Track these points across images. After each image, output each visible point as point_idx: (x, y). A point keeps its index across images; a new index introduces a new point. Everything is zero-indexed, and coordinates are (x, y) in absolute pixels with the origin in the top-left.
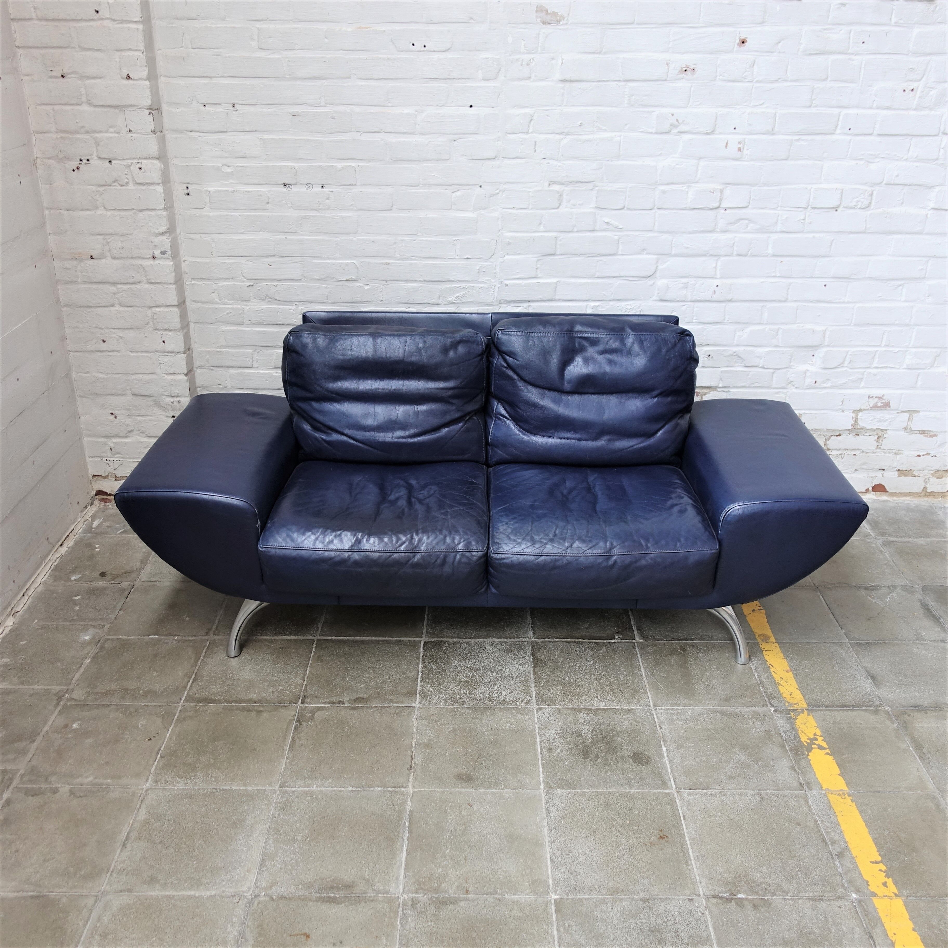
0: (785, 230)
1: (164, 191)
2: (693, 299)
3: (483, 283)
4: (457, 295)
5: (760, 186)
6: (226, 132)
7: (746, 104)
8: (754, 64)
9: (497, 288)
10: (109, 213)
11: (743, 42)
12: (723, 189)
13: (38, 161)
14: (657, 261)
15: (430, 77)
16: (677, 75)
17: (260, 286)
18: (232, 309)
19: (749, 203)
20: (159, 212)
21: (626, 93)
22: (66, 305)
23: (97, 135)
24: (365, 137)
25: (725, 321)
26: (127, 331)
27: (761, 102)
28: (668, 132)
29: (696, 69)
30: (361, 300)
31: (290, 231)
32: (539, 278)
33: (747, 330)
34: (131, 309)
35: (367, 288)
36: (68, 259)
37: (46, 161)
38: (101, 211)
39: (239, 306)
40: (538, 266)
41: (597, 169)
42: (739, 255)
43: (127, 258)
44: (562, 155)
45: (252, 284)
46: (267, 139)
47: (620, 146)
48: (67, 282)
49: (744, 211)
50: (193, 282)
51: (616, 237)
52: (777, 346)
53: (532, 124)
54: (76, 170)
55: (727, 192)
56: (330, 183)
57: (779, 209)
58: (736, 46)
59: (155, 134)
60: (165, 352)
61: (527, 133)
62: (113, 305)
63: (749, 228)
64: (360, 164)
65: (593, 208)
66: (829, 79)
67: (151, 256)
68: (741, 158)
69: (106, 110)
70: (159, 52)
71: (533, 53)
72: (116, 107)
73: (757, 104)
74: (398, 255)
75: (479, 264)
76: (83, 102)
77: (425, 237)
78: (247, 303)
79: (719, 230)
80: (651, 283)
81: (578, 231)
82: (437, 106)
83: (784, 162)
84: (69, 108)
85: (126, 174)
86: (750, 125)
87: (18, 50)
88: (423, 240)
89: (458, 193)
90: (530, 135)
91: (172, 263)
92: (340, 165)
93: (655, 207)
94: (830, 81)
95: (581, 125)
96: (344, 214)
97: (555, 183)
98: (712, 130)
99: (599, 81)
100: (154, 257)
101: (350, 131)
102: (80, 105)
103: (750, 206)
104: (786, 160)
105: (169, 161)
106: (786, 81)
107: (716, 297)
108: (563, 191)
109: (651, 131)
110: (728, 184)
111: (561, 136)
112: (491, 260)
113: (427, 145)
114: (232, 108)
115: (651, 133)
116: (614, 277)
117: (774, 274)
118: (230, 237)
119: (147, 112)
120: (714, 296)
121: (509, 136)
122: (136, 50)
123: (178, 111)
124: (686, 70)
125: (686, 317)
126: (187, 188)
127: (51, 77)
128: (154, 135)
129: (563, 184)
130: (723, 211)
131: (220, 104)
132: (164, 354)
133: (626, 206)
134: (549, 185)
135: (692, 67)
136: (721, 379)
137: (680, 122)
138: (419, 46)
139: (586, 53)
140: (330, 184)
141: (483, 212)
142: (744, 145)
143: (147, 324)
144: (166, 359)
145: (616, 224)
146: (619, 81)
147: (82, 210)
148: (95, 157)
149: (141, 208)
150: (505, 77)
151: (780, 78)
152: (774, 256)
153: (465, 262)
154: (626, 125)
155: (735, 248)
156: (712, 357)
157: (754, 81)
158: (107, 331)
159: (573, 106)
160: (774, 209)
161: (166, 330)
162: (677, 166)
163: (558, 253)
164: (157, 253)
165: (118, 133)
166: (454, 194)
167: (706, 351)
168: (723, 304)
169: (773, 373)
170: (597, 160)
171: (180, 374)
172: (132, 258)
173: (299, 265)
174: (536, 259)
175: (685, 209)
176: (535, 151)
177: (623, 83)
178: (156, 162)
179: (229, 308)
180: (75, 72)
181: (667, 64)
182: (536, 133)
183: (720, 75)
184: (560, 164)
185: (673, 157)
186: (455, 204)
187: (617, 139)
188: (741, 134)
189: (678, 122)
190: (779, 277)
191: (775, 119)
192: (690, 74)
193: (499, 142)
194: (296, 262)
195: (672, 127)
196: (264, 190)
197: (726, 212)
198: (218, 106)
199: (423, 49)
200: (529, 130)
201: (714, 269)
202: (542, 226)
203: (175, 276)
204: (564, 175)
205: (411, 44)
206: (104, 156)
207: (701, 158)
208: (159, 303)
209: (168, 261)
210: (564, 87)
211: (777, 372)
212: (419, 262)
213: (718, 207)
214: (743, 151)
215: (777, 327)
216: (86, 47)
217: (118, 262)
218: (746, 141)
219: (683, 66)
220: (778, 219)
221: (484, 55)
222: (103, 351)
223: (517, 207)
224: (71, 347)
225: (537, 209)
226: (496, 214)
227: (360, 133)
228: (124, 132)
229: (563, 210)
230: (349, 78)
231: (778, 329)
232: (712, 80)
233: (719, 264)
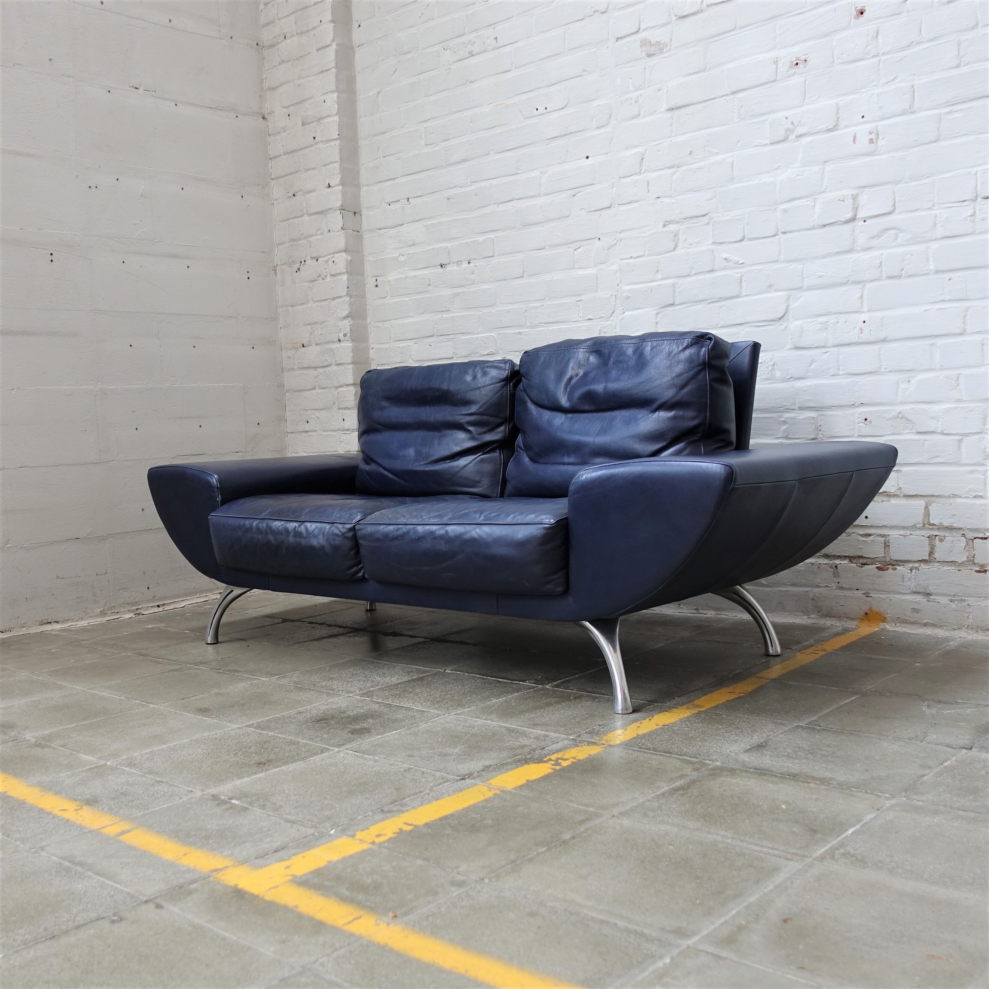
0: (947, 234)
1: (348, 279)
2: (836, 343)
5: (906, 183)
6: (403, 224)
7: (873, 84)
8: (877, 34)
10: (315, 305)
11: (862, 13)
12: (857, 195)
13: (278, 268)
14: (788, 299)
15: (551, 137)
16: (788, 71)
19: (894, 205)
20: (343, 299)
21: (735, 107)
22: (288, 391)
23: (311, 239)
24: (502, 208)
25: (883, 370)
26: (322, 412)
27: (893, 77)
28: (785, 140)
29: (808, 60)
31: (444, 309)
33: (913, 381)
34: (325, 390)
36: (291, 349)
37: (282, 266)
38: (310, 304)
40: (658, 320)
41: (711, 199)
42: (890, 278)
43: (323, 343)
44: (675, 190)
46: (429, 225)
47: (733, 167)
48: (289, 370)
49: (889, 218)
51: (738, 275)
52: (959, 401)
53: (644, 163)
54: (298, 271)
55: (863, 198)
56: (474, 257)
57: (936, 207)
58: (853, 20)
59: (343, 230)
60: (344, 430)
61: (640, 173)
62: (314, 389)
63: (899, 240)
64: (497, 235)
65: (711, 244)
66: (980, 25)
67: (337, 339)
69: (315, 216)
70: (364, 166)
71: (641, 89)
72: (321, 212)
73: (887, 81)
74: (529, 323)
75: (601, 325)
76: (304, 214)
77: (552, 301)
79: (858, 249)
80: (783, 327)
81: (696, 274)
82: (558, 164)
83: (934, 144)
84: (296, 220)
85: (325, 269)
86: (881, 108)
87: (272, 181)
88: (549, 305)
89: (579, 250)
90: (642, 175)
91: (350, 345)
92: (481, 239)
93: (779, 232)
94: (982, 27)
95: (690, 153)
96: (486, 287)
97: (671, 222)
98: (834, 124)
99: (706, 101)
100: (340, 341)
101: (489, 205)
102: (302, 216)
103: (896, 211)
104: (935, 141)
105: (365, 257)
106: (920, 43)
107: (864, 337)
108: (679, 229)
109: (765, 142)
110: (864, 187)
111: (673, 170)
112: (612, 318)
113: (550, 204)
114: (407, 203)
115: (766, 145)
116: (740, 324)
117: (941, 298)
118: (403, 322)
119: (339, 212)
120: (861, 335)
121: (623, 180)
122: (335, 162)
123: (372, 213)
124: (797, 64)
125: (829, 369)
126: (376, 280)
127: (288, 198)
128: (343, 231)
129: (677, 222)
130: (862, 223)
131: (399, 201)
132: (343, 432)
133: (746, 236)
134: (664, 226)
135: (803, 58)
137: (795, 124)
138: (541, 110)
139: (690, 74)
140: (475, 259)
141: (602, 266)
142: (878, 134)
143: (334, 403)
144: (344, 437)
145: (736, 258)
146: (727, 95)
147: (300, 305)
148: (309, 258)
149: (333, 297)
150: (616, 120)
151: (912, 42)
152: (937, 272)
153: (588, 323)
154: (738, 142)
155: (884, 269)
156: (870, 422)
157: (880, 54)
158: (310, 412)
159: (683, 134)
160: (929, 209)
161: (345, 408)
162: (799, 177)
163: (677, 303)
164: (341, 336)
165: (322, 234)
166: (576, 252)
167: (861, 413)
168: (876, 347)
169: (960, 441)
170: (710, 189)
172: (327, 343)
173: (452, 342)
174: (655, 312)
175: (813, 228)
176: (649, 191)
177: (731, 97)
178: (344, 255)
180: (300, 190)
181: (774, 62)
182: (649, 172)
183: (838, 58)
184: (674, 201)
185: (792, 168)
186: (577, 262)
187: (730, 160)
188: (872, 122)
189: (794, 125)
190: (949, 300)
191: (914, 92)
192: (802, 66)
193: (614, 189)
194: (449, 340)
195: (788, 133)
196: (427, 273)
197: (866, 223)
198: (398, 203)
199: (545, 111)
200: (641, 170)
201: (860, 300)
202: (659, 273)
203: (353, 357)
204: (678, 212)
205: (535, 109)
206: (313, 256)
207: (826, 162)
208: (342, 383)
209: (348, 342)
210: (672, 116)
211: (967, 440)
212: (546, 329)
213: (853, 219)
214: (877, 142)
215: (956, 372)
216: (308, 168)
217: (319, 347)
218: (879, 129)
219: (792, 60)
220: (936, 221)
221: (595, 104)
222: (307, 432)
223: (634, 256)
224: (290, 428)
225: (654, 255)
226: (614, 267)
227: (496, 205)
228: (326, 232)
229: (680, 251)
230: (488, 154)
231: (958, 376)
232: (829, 67)
233: (865, 294)
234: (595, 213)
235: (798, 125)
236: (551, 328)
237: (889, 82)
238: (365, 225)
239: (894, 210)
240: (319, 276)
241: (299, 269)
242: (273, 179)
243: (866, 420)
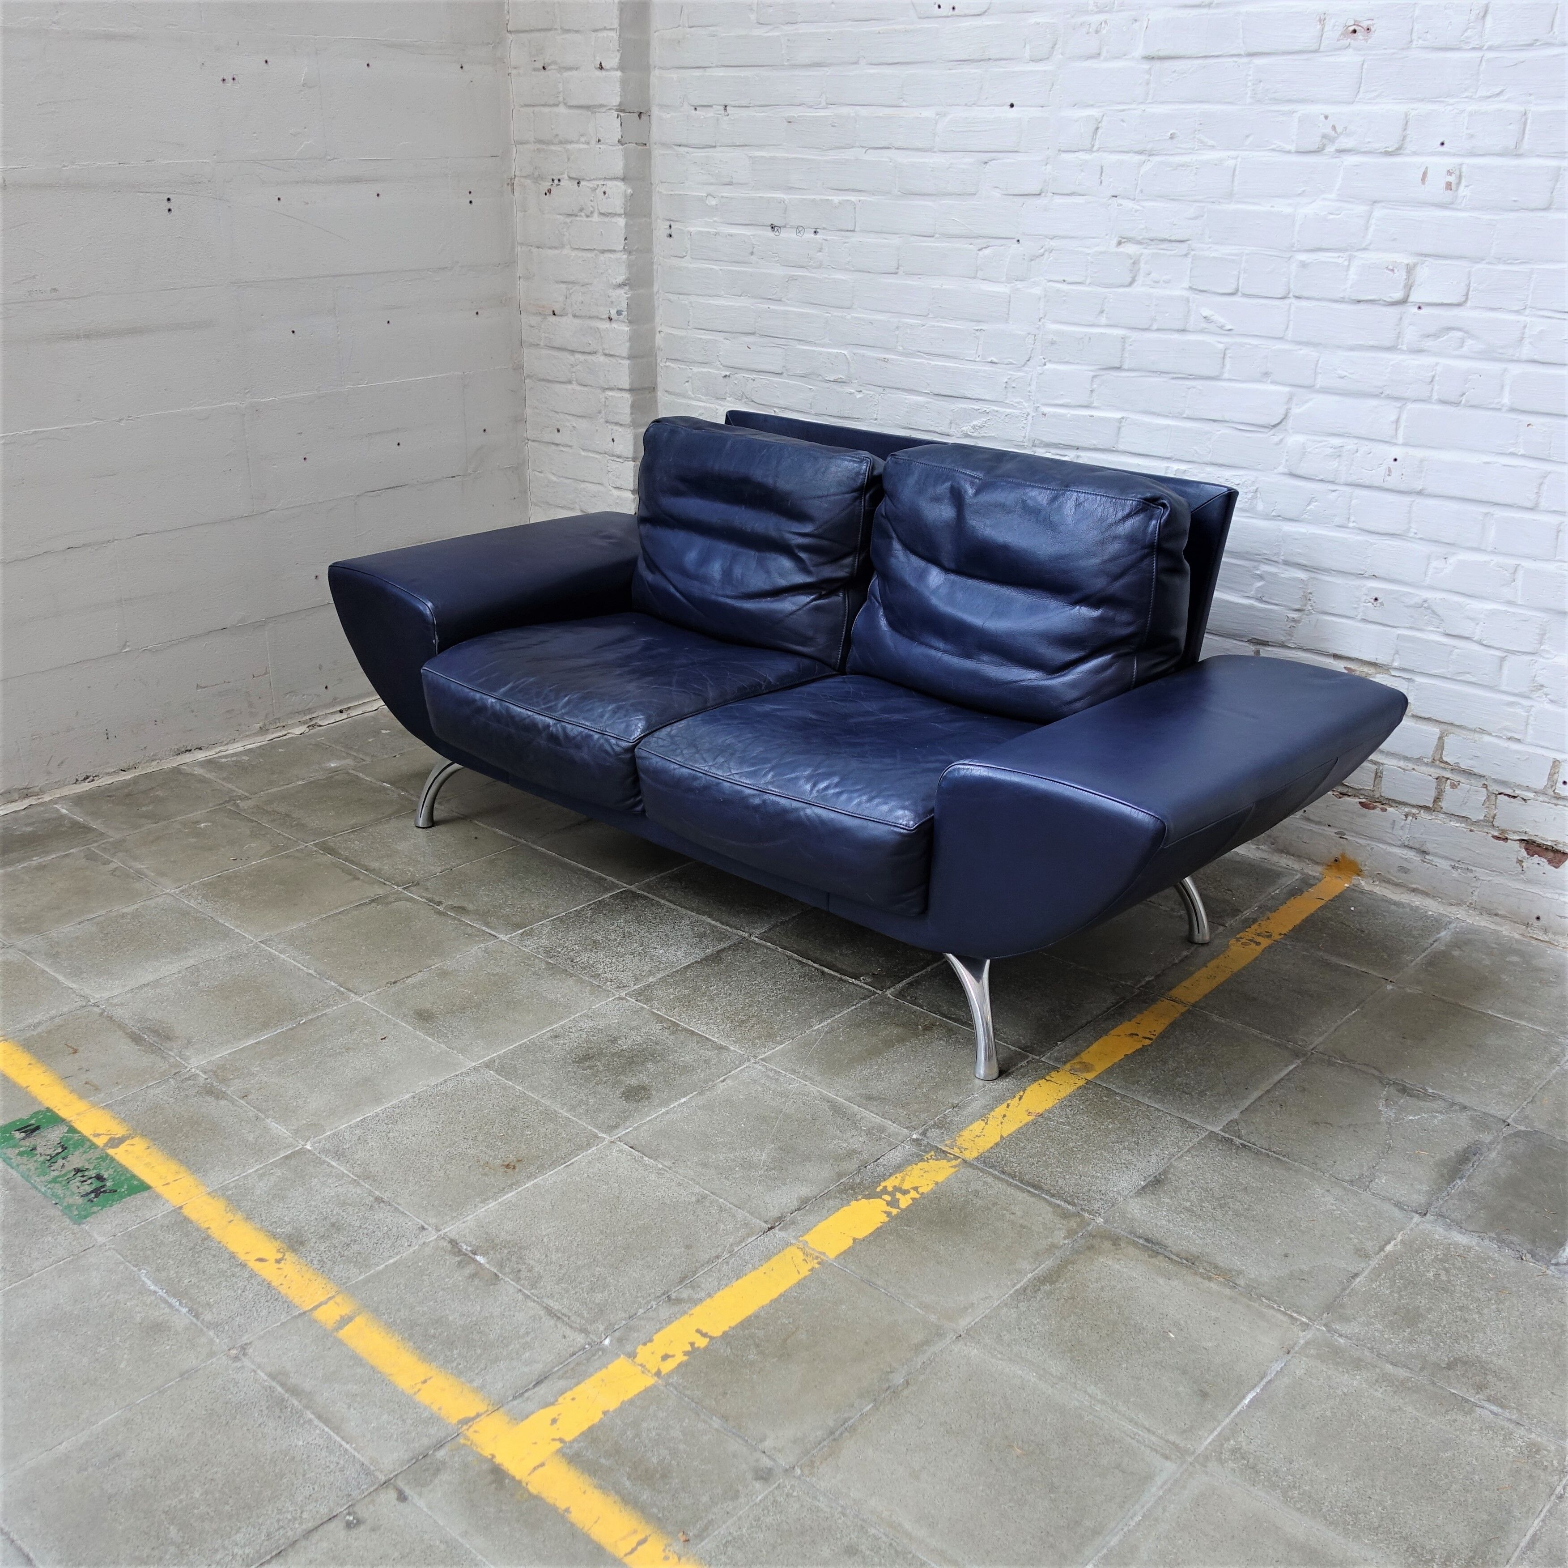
0: (1536, 357)
1: (626, 224)
2: (1350, 480)
3: (1012, 406)
4: (975, 423)
5: (1489, 263)
6: (715, 147)
7: (1466, 94)
8: (1486, 12)
9: (1030, 417)
10: (574, 254)
12: (1415, 265)
13: (516, 182)
14: (1290, 399)
15: (960, 58)
16: (1338, 40)
17: (736, 379)
18: (705, 408)
19: (1467, 295)
20: (618, 255)
21: (1250, 78)
22: (529, 376)
23: (569, 147)
24: (872, 156)
25: (1411, 535)
26: (580, 420)
27: (1498, 90)
28: (1319, 151)
29: (1373, 29)
30: (850, 415)
31: (774, 297)
32: (1095, 408)
33: (1452, 560)
34: (586, 389)
35: (859, 396)
36: (534, 314)
37: (523, 180)
38: (566, 251)
39: (712, 406)
40: (1095, 386)
41: (1196, 218)
42: (1443, 402)
43: (585, 317)
44: (1142, 191)
45: (728, 374)
46: (757, 157)
47: (1233, 175)
48: (532, 345)
49: (1456, 311)
50: (668, 364)
51: (1221, 346)
52: (1510, 603)
53: (1098, 136)
54: (548, 194)
55: (1423, 273)
56: (824, 226)
57: (1527, 312)
59: (622, 144)
60: (613, 456)
61: (1090, 150)
62: (570, 382)
63: (1465, 348)
64: (862, 198)
65: (1186, 289)
67: (607, 316)
68: (1452, 203)
69: (579, 111)
70: (657, 34)
71: (1107, 12)
72: (588, 108)
73: (1488, 94)
74: (901, 348)
75: (1008, 375)
76: (560, 103)
77: (938, 321)
78: (722, 403)
79: (1404, 348)
80: (1276, 439)
81: (1158, 330)
82: (966, 105)
83: (1542, 214)
84: (546, 110)
85: (591, 201)
86: (1472, 136)
87: (509, 35)
88: (934, 326)
89: (986, 252)
90: (1095, 154)
91: (627, 329)
92: (836, 199)
93: (1291, 295)
95: (1172, 137)
96: (839, 276)
97: (1129, 240)
98: (1396, 146)
99: (1206, 57)
100: (610, 319)
101: (853, 147)
102: (557, 105)
103: (1469, 304)
104: (1545, 209)
105: (653, 187)
106: (1548, 44)
107: (1392, 482)
108: (1141, 255)
109: (1288, 147)
110: (1426, 255)
111: (1142, 158)
112: (1026, 369)
113: (948, 169)
114: (723, 112)
115: (1289, 152)
116: (1215, 421)
117: (1512, 450)
118: (709, 302)
119: (616, 114)
120: (1388, 478)
121: (1063, 155)
122: (611, 29)
123: (668, 116)
124: (1355, 31)
125: (1335, 515)
126: (670, 227)
127: (535, 70)
128: (621, 147)
129: (1139, 243)
130: (1416, 310)
131: (711, 106)
132: (612, 459)
133: (1240, 289)
134: (1119, 243)
135: (1365, 24)
136: (1397, 653)
137: (1339, 130)
138: (946, 9)
139: (1186, 6)
140: (824, 229)
141: (1019, 285)
142: (1460, 177)
143: (600, 412)
144: (614, 466)
145: (1222, 320)
146: (1239, 55)
147: (551, 248)
148: (566, 176)
149: (601, 248)
150: (1062, 54)
151: (1537, 40)
152: (1512, 410)
153: (988, 368)
154: (1247, 136)
155: (1436, 387)
156: (1382, 604)
157: (1485, 48)
158: (562, 416)
159: (1162, 103)
160: (1517, 312)
161: (616, 424)
162: (1331, 217)
163: (1126, 366)
164: (613, 312)
165: (588, 143)
166: (981, 253)
167: (1371, 589)
168: (1407, 499)
170: (1195, 201)
171: (627, 490)
172: (590, 317)
173: (782, 350)
174: (1092, 374)
175: (1341, 301)
176: (1101, 182)
177: (1245, 60)
178: (620, 184)
179: (700, 407)
180: (554, 63)
181: (1320, 20)
182: (1105, 151)
183: (1419, 38)
184: (1138, 208)
185: (1324, 199)
186: (982, 270)
187: (1231, 163)
188: (1454, 155)
189: (1336, 132)
190: (1523, 456)
191: (1525, 124)
192: (1361, 37)
193: (1049, 167)
194: (778, 346)
195: (1325, 141)
196: (749, 234)
197: (1421, 312)
198: (709, 109)
199: (951, 12)
200: (1093, 146)
201: (1394, 426)
202: (1104, 315)
203: (631, 348)
204: (1142, 226)
205: (937, 6)
206: (573, 175)
207: (1375, 202)
208: (612, 385)
209: (623, 324)
210: (1150, 69)
211: (1512, 659)
212: (926, 362)
213: (1404, 301)
214: (1457, 190)
215: (1513, 561)
216: (567, 28)
217: (577, 321)
218: (1464, 169)
219: (1348, 24)
220: (1523, 333)
221: (1033, 19)
222: (557, 445)
223: (1068, 279)
224: (530, 434)
225: (1099, 286)
226: (1037, 291)
227: (864, 150)
228: (593, 142)
229: (1137, 289)
230: (856, 63)
231: (1516, 568)
232: (1403, 49)
233: (1404, 417)
234: (1016, 199)
235: (1341, 133)
236: (933, 363)
237: (1489, 97)
238: (656, 134)
239: (1466, 301)
240: (581, 210)
241: (549, 191)
242: (510, 32)
243: (1376, 599)
